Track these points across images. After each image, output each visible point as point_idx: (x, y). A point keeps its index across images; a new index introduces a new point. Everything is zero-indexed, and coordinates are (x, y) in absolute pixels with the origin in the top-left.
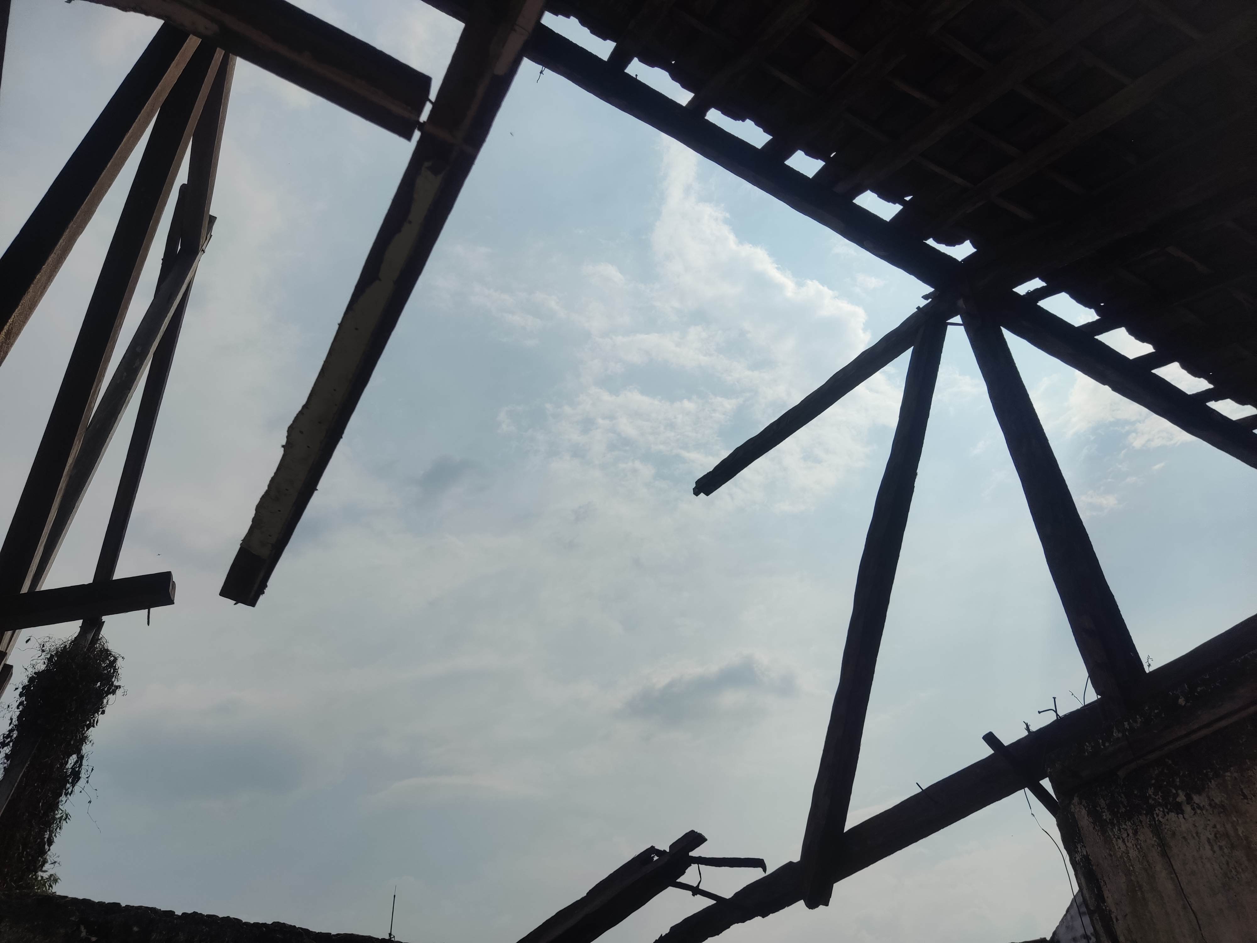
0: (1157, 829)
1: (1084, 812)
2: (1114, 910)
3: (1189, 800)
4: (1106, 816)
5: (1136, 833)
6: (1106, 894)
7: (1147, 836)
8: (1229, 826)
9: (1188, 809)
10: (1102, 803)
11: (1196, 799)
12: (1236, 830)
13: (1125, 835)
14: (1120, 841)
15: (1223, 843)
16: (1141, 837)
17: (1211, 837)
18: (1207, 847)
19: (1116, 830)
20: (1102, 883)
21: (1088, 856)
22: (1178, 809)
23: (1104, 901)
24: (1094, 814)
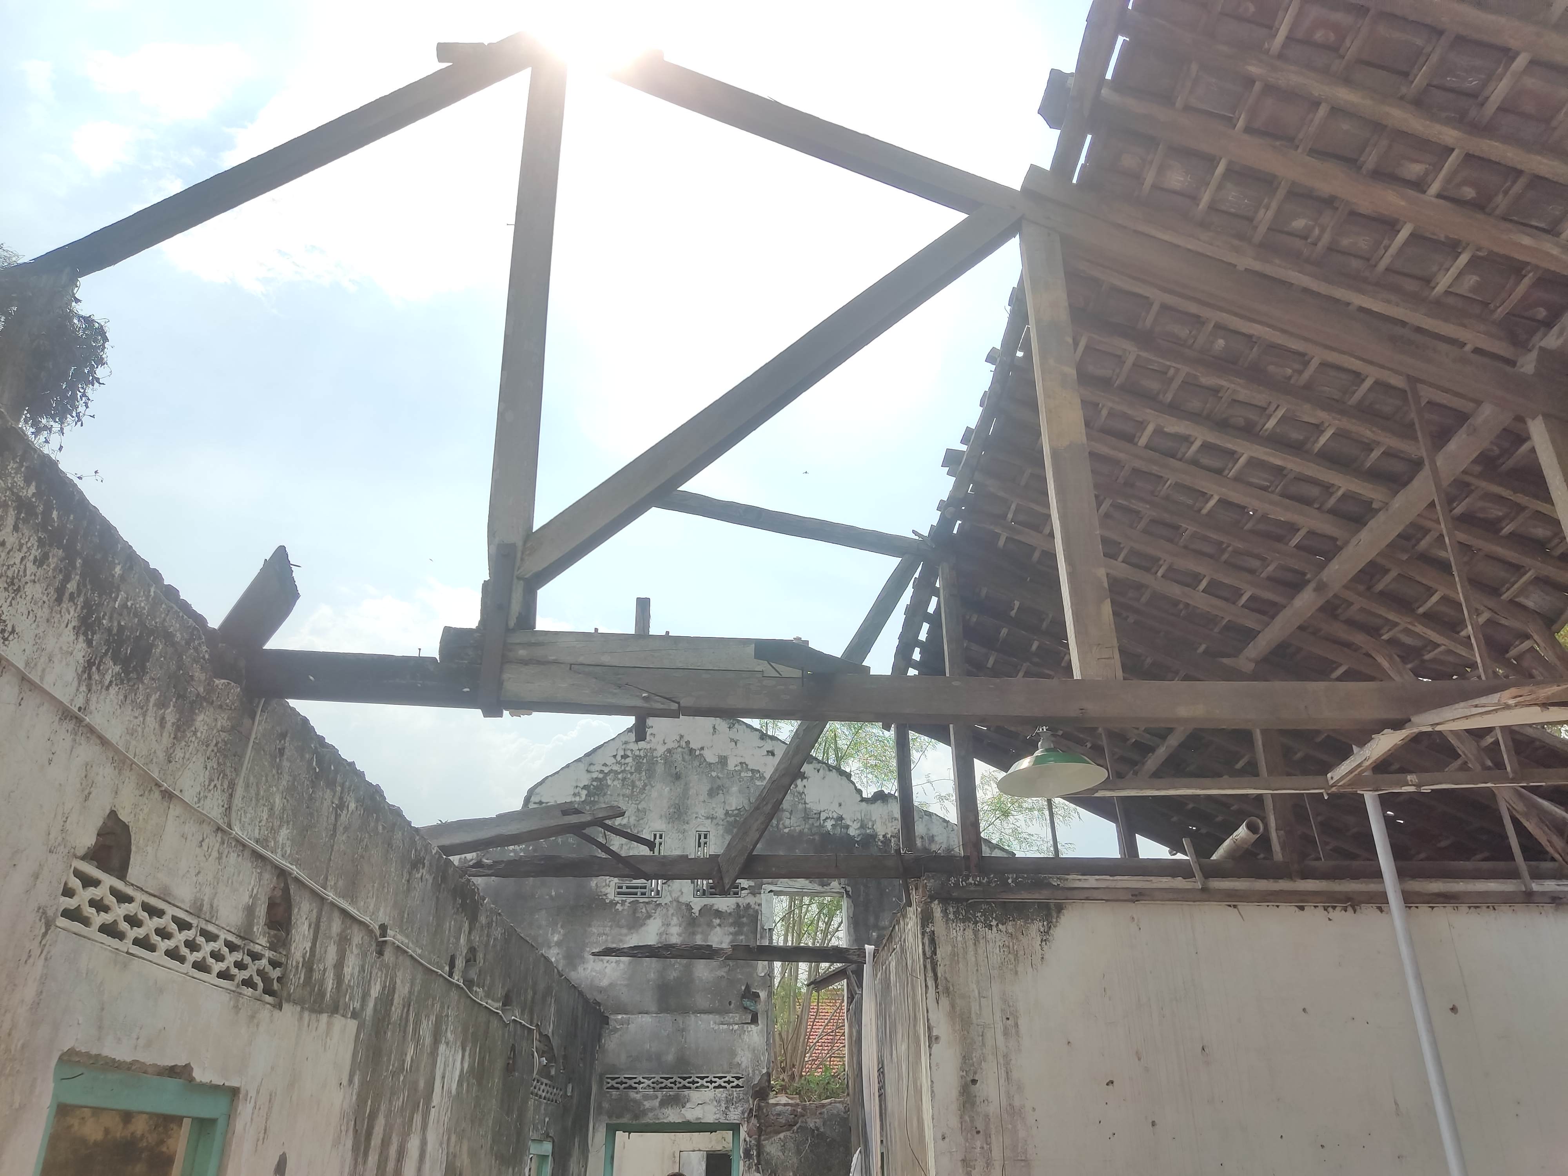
0: (976, 933)
1: (939, 910)
2: (940, 960)
3: (997, 925)
4: (951, 916)
5: (964, 930)
6: (938, 952)
7: (969, 933)
8: (1011, 944)
9: (994, 929)
10: (951, 909)
11: (1000, 926)
12: (1014, 947)
13: (958, 929)
14: (954, 931)
15: (1006, 950)
16: (967, 933)
17: (1001, 945)
18: (998, 949)
19: (954, 924)
20: (937, 947)
21: (933, 932)
22: (990, 927)
23: (936, 955)
24: (945, 912)
